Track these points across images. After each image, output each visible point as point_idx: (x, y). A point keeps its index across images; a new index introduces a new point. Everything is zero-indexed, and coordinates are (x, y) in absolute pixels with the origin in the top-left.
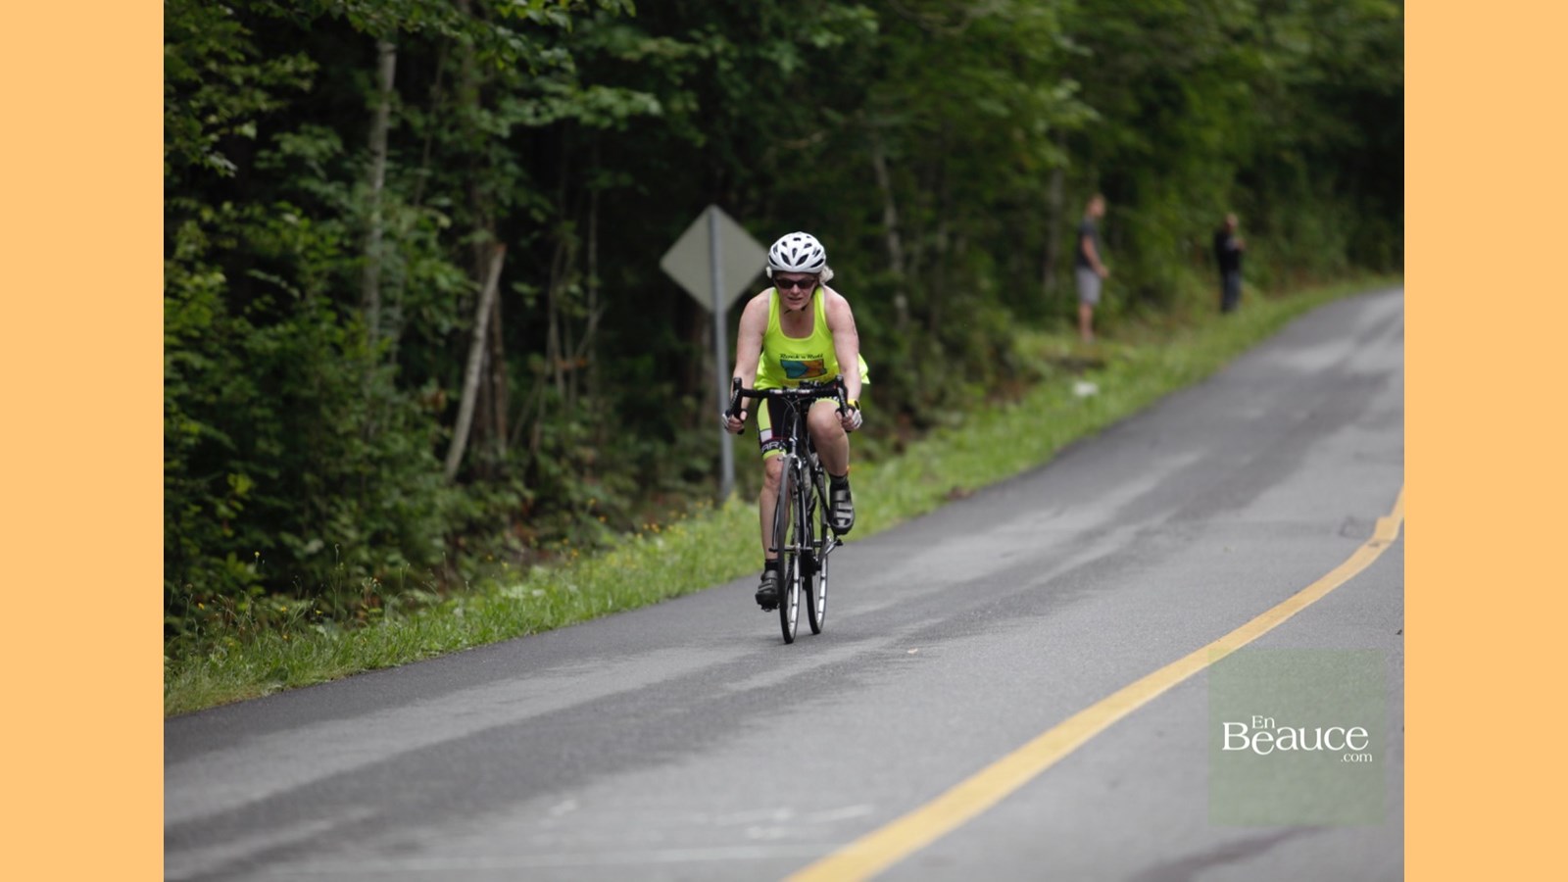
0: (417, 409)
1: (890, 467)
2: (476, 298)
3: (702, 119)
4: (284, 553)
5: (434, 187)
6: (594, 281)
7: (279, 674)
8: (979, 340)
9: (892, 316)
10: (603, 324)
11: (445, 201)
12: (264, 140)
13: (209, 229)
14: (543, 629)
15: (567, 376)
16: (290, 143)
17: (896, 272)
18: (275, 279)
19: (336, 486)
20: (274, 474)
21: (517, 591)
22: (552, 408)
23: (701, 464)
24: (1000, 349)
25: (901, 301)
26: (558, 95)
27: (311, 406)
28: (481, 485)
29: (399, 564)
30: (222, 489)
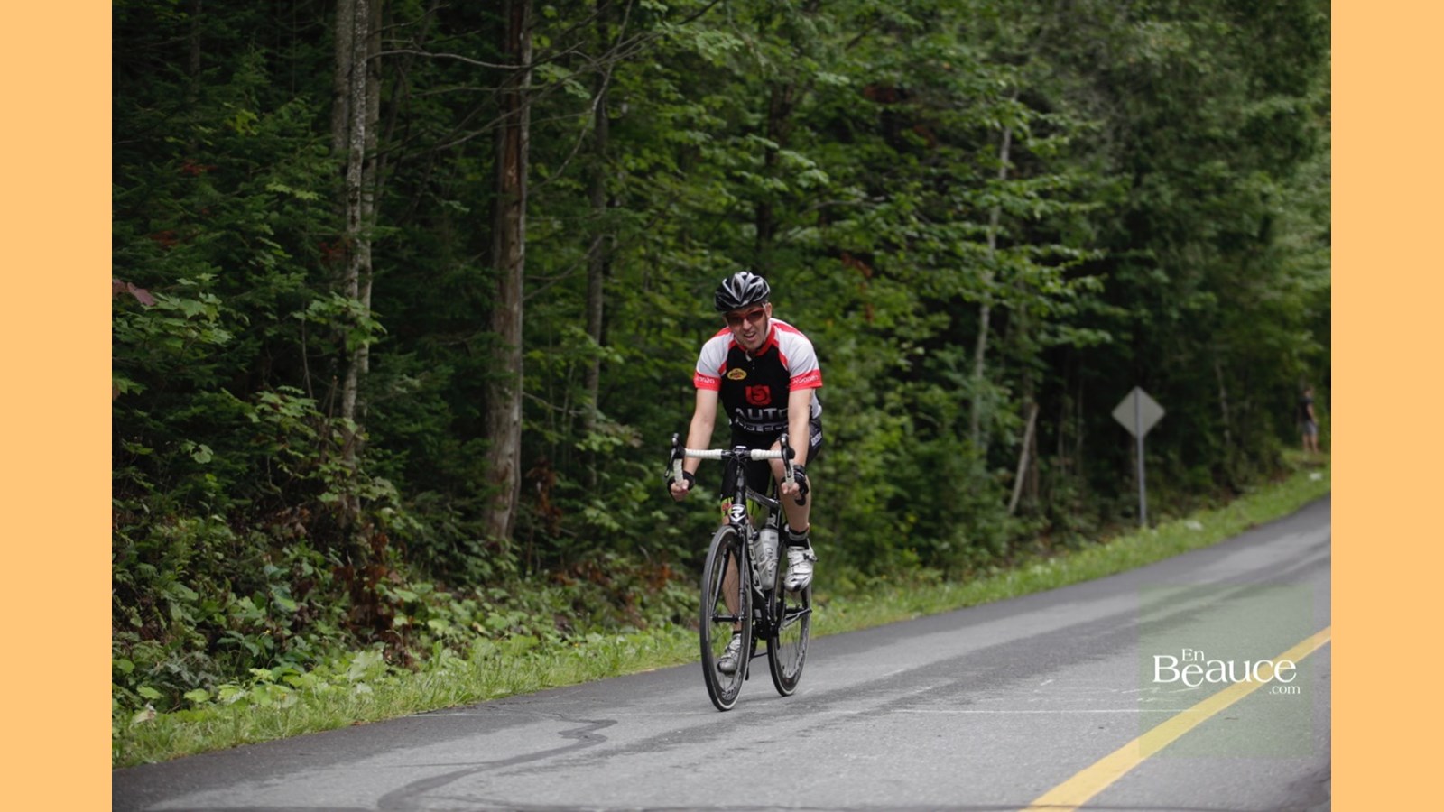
0: (996, 480)
1: (1223, 512)
2: (1023, 429)
3: (1134, 344)
4: (931, 548)
5: (1008, 376)
6: (1081, 421)
7: (920, 608)
8: (1265, 453)
9: (1224, 440)
10: (1086, 442)
11: (1011, 383)
12: (928, 354)
13: (903, 395)
14: (1048, 588)
15: (1067, 467)
16: (940, 354)
17: (1225, 420)
18: (930, 419)
19: (957, 518)
20: (927, 511)
21: (1038, 569)
22: (1060, 482)
23: (1130, 509)
24: (1275, 457)
25: (1227, 434)
26: (1067, 334)
27: (945, 480)
28: (1025, 518)
29: (984, 553)
30: (902, 518)
